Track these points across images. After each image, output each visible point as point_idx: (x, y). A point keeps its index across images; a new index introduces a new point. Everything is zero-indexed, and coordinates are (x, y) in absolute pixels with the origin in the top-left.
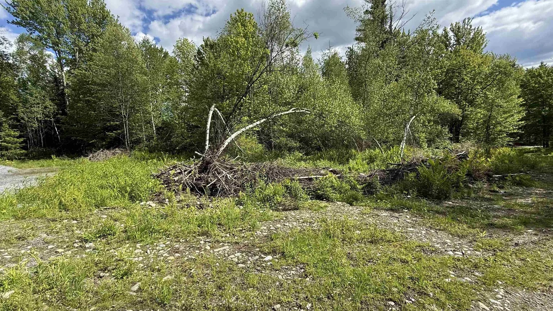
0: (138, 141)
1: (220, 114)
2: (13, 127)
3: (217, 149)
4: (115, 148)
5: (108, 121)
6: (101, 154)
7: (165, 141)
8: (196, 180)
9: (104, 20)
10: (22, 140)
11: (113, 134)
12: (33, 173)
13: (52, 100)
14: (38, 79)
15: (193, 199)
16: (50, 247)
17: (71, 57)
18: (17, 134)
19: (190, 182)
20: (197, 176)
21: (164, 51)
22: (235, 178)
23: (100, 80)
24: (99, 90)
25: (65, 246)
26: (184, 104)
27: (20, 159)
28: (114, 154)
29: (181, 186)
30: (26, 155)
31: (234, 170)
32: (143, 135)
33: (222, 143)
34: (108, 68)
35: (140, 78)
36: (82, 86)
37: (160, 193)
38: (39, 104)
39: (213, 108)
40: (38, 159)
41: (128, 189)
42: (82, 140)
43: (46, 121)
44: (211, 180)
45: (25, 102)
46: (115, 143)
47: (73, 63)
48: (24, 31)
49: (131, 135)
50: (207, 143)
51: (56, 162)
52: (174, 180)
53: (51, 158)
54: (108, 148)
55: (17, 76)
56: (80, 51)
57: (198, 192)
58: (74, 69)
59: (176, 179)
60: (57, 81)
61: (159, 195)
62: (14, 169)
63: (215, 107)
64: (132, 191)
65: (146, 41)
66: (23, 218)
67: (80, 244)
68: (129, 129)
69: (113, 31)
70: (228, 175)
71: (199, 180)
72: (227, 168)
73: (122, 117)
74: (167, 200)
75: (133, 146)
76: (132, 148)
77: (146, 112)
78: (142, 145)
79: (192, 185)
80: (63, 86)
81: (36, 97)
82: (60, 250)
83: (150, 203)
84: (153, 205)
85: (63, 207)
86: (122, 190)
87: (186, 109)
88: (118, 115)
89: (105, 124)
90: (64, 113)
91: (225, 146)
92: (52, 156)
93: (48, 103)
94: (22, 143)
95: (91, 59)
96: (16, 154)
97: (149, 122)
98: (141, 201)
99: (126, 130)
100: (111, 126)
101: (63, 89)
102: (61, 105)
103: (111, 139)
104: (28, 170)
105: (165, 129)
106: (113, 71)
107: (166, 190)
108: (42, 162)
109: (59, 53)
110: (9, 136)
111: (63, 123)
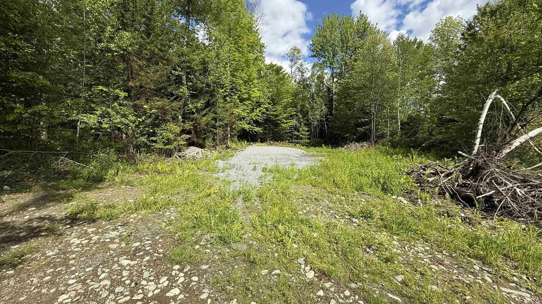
0: (382, 136)
1: (505, 102)
2: (305, 125)
3: (498, 151)
4: (363, 141)
5: (360, 118)
6: (354, 146)
7: (410, 137)
8: (458, 186)
9: (365, 32)
10: (308, 133)
11: (361, 129)
12: (313, 156)
13: (326, 105)
14: (320, 91)
15: (455, 208)
16: (331, 212)
17: (339, 71)
18: (307, 129)
19: (449, 187)
20: (461, 181)
21: (418, 41)
22: (533, 196)
23: (358, 84)
24: (356, 93)
25: (339, 215)
26: (435, 96)
27: (306, 146)
28: (362, 147)
29: (437, 189)
30: (309, 143)
31: (531, 183)
32: (387, 131)
33: (509, 143)
34: (364, 73)
35: (390, 76)
36: (345, 91)
37: (412, 191)
38: (318, 108)
39: (493, 96)
40: (315, 146)
41: (381, 180)
42: (340, 134)
43: (321, 120)
44: (485, 192)
45: (312, 108)
46: (363, 138)
47: (340, 75)
48: (316, 60)
49: (377, 130)
50: (478, 141)
51: (325, 150)
52: (428, 181)
53: (322, 146)
54: (358, 141)
55: (310, 91)
56: (346, 64)
57: (461, 202)
58: (340, 80)
59: (431, 179)
60: (329, 90)
61: (410, 193)
62: (305, 152)
63: (498, 93)
64: (385, 183)
65: (401, 37)
66: (315, 186)
67: (349, 217)
68: (376, 124)
69: (373, 38)
70: (518, 190)
71: (463, 187)
72: (515, 179)
73: (371, 115)
74: (420, 200)
75: (377, 140)
76: (376, 142)
77: (393, 108)
78: (385, 140)
79: (453, 191)
80: (332, 93)
81: (318, 104)
82: (338, 217)
83: (402, 199)
84: (405, 202)
85: (336, 184)
86: (376, 180)
87: (440, 101)
88: (368, 113)
89: (357, 121)
90: (331, 114)
91: (513, 147)
92: (323, 145)
93: (324, 107)
94: (308, 135)
95: (353, 69)
96: (305, 142)
97: (395, 118)
98: (392, 194)
99: (373, 125)
100: (362, 122)
101: (332, 96)
102: (330, 108)
103: (360, 133)
104: (311, 153)
105: (411, 125)
106: (368, 74)
107: (419, 190)
108: (317, 148)
109: (333, 69)
110: (303, 130)
111: (330, 121)
